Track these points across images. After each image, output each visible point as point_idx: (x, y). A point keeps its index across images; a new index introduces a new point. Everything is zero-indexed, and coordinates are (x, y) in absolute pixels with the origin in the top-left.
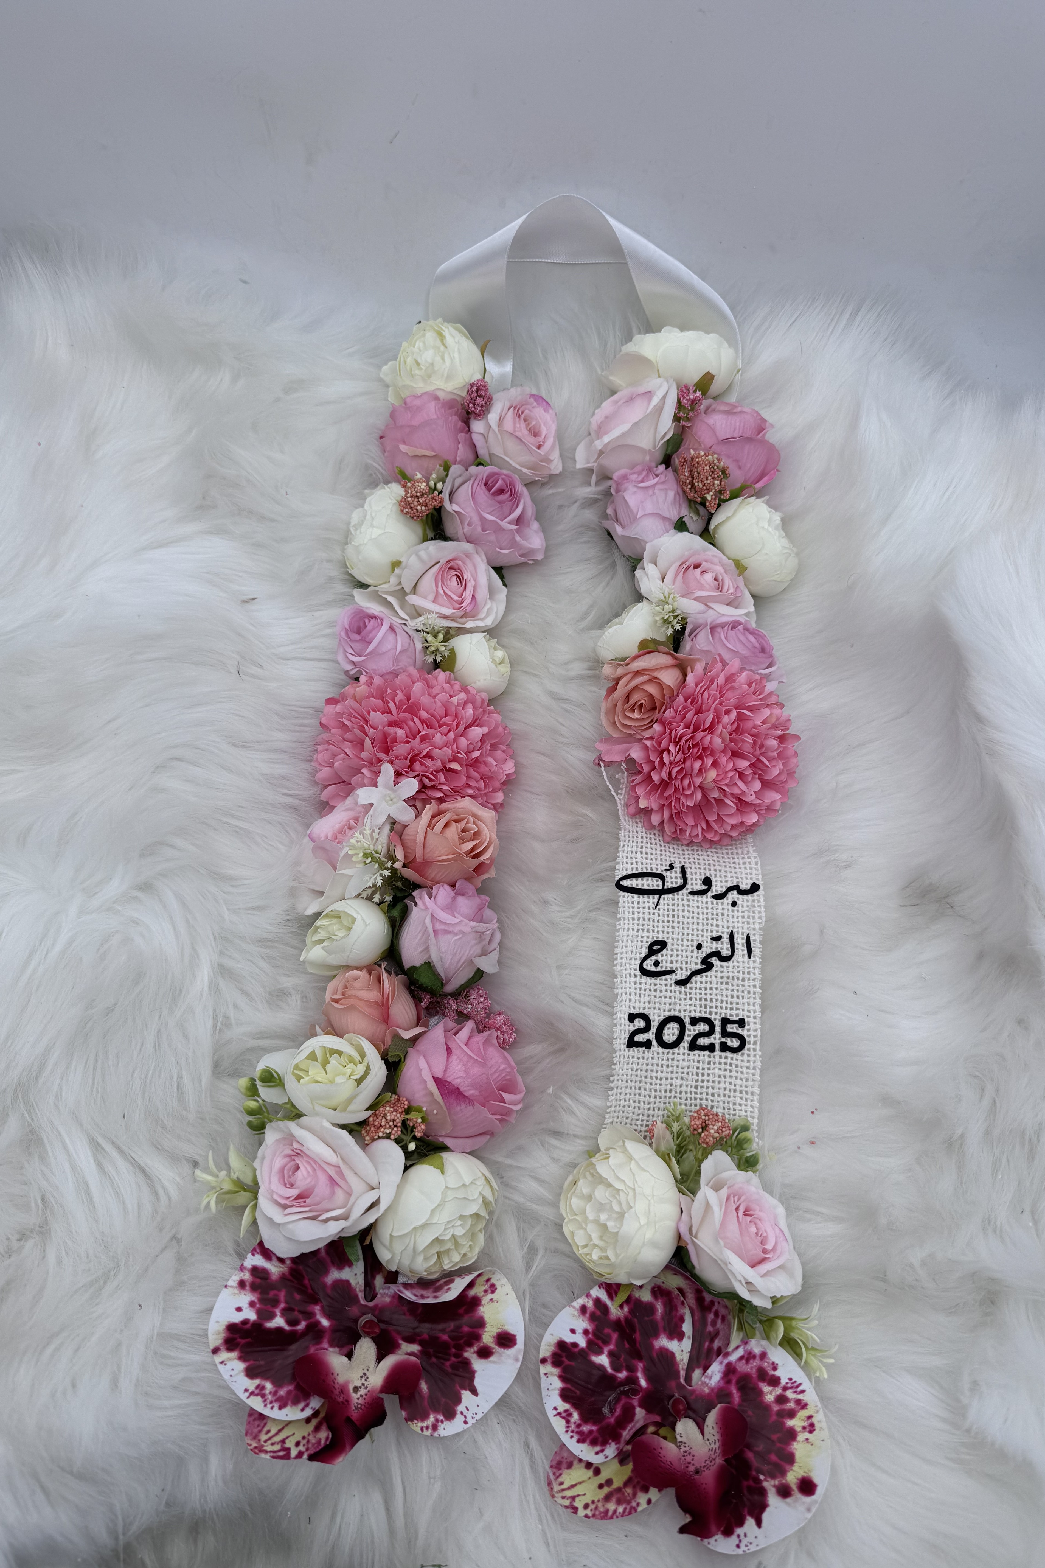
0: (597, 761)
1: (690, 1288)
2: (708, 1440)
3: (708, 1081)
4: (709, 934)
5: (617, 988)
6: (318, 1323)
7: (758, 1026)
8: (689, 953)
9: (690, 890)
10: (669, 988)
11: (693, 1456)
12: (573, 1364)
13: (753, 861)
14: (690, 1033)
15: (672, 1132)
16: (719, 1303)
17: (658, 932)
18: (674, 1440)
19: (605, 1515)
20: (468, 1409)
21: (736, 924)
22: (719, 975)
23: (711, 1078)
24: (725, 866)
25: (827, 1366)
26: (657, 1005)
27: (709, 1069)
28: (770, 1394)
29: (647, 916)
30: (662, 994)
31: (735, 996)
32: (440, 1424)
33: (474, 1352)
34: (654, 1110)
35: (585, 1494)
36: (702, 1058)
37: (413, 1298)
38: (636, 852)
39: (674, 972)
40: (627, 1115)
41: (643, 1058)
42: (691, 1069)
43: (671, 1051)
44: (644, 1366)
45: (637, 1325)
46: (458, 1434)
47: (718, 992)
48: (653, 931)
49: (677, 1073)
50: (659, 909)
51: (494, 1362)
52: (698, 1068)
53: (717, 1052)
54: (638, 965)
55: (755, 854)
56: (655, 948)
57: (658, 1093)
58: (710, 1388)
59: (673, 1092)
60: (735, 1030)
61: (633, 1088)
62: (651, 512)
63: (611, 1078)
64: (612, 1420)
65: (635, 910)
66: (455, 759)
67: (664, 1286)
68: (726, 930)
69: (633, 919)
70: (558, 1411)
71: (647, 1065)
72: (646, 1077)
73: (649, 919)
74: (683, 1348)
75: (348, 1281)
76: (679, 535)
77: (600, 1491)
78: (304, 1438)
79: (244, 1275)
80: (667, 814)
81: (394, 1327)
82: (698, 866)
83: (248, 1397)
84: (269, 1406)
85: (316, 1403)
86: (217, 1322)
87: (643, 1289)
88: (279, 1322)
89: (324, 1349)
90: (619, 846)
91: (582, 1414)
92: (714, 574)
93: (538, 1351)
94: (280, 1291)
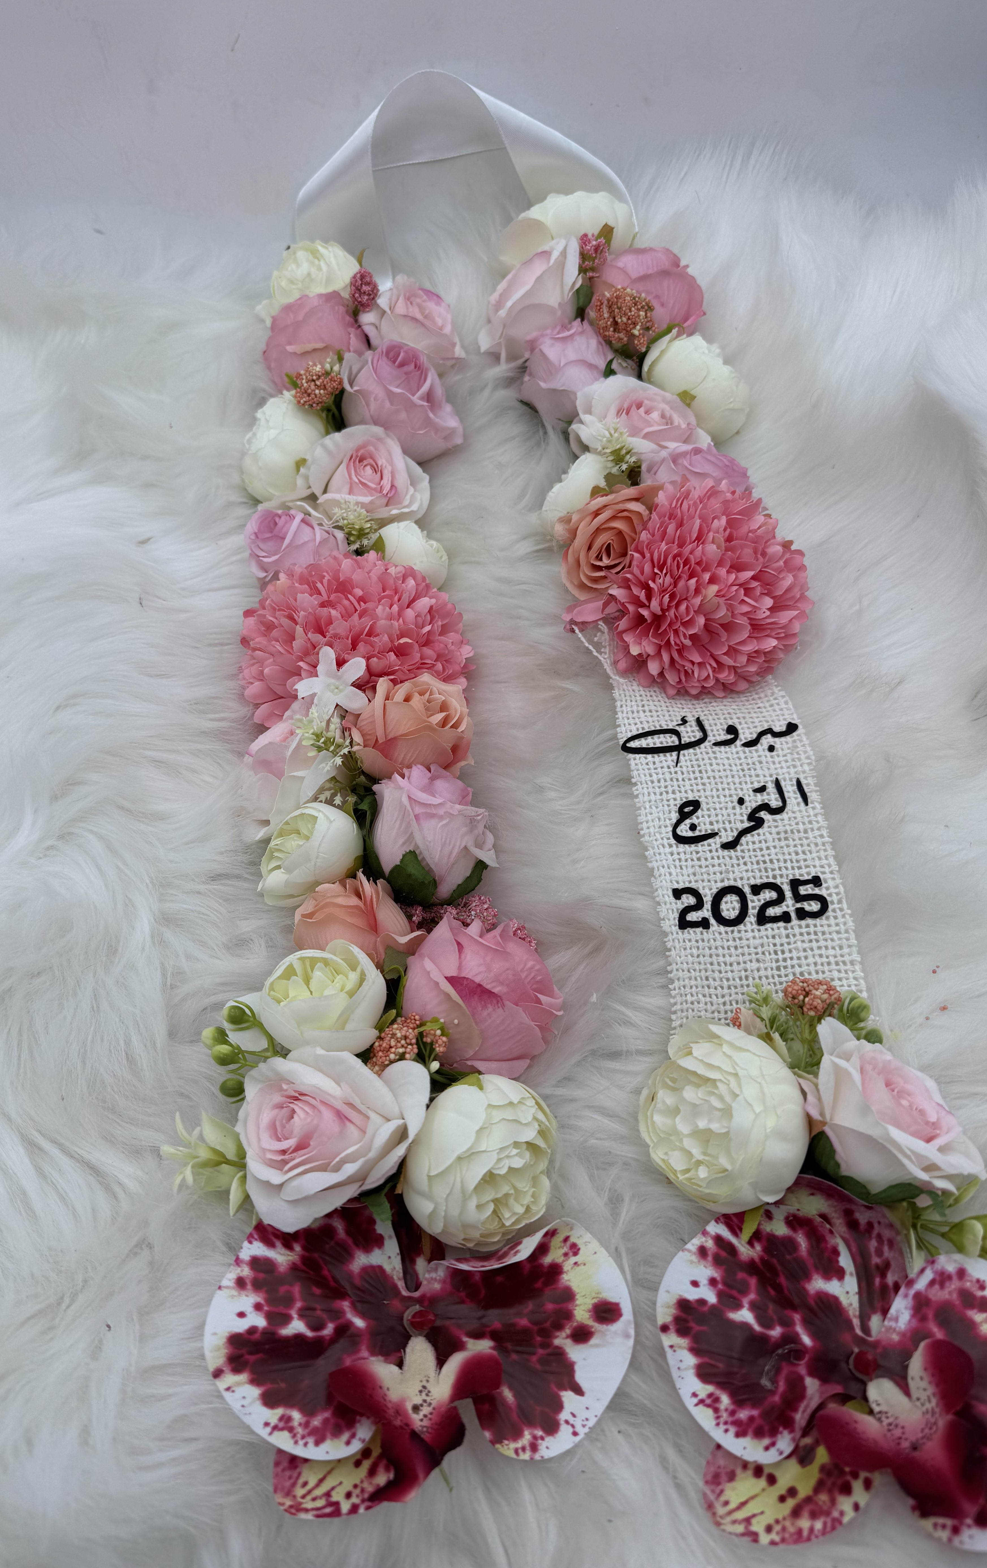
0: (568, 627)
1: (836, 1212)
2: (918, 1399)
3: (791, 959)
4: (749, 786)
5: (651, 862)
6: (349, 1325)
7: (838, 881)
8: (730, 811)
9: (713, 742)
10: (714, 854)
11: (903, 1427)
12: (705, 1328)
13: (783, 700)
14: (754, 904)
15: (762, 1020)
16: (879, 1223)
17: (686, 792)
18: (871, 1412)
19: (800, 1536)
20: (574, 1415)
21: (779, 771)
22: (774, 830)
23: (795, 954)
24: (750, 712)
26: (705, 876)
27: (789, 943)
29: (668, 776)
30: (708, 863)
31: (800, 852)
32: (540, 1441)
33: (568, 1337)
34: (731, 1005)
35: (763, 1513)
36: (776, 931)
38: (638, 712)
39: (716, 834)
40: (699, 1014)
41: (703, 941)
42: (766, 948)
43: (735, 928)
44: (804, 1320)
45: (779, 1268)
46: (568, 1453)
47: (777, 850)
48: (680, 792)
49: (750, 954)
50: (681, 767)
51: (597, 1346)
52: (775, 945)
53: (795, 921)
54: (671, 833)
55: (783, 693)
56: (686, 810)
57: (731, 982)
58: (899, 1333)
59: (751, 979)
60: (810, 892)
61: (699, 979)
62: (573, 360)
63: (669, 968)
64: (777, 1399)
65: (653, 771)
66: (402, 636)
67: (801, 1214)
68: (769, 779)
69: (652, 782)
70: (700, 1397)
71: (710, 948)
72: (712, 964)
73: (672, 780)
74: (848, 1289)
75: (380, 1268)
76: (612, 378)
77: (782, 1505)
78: (355, 1486)
79: (242, 1271)
80: (666, 657)
81: (453, 1321)
82: (716, 717)
83: (271, 1434)
84: (301, 1442)
85: (365, 1431)
86: (215, 1334)
87: (774, 1220)
88: (297, 1326)
89: (364, 1359)
90: (615, 707)
91: (733, 1395)
92: (660, 412)
93: (652, 1318)
94: (292, 1284)
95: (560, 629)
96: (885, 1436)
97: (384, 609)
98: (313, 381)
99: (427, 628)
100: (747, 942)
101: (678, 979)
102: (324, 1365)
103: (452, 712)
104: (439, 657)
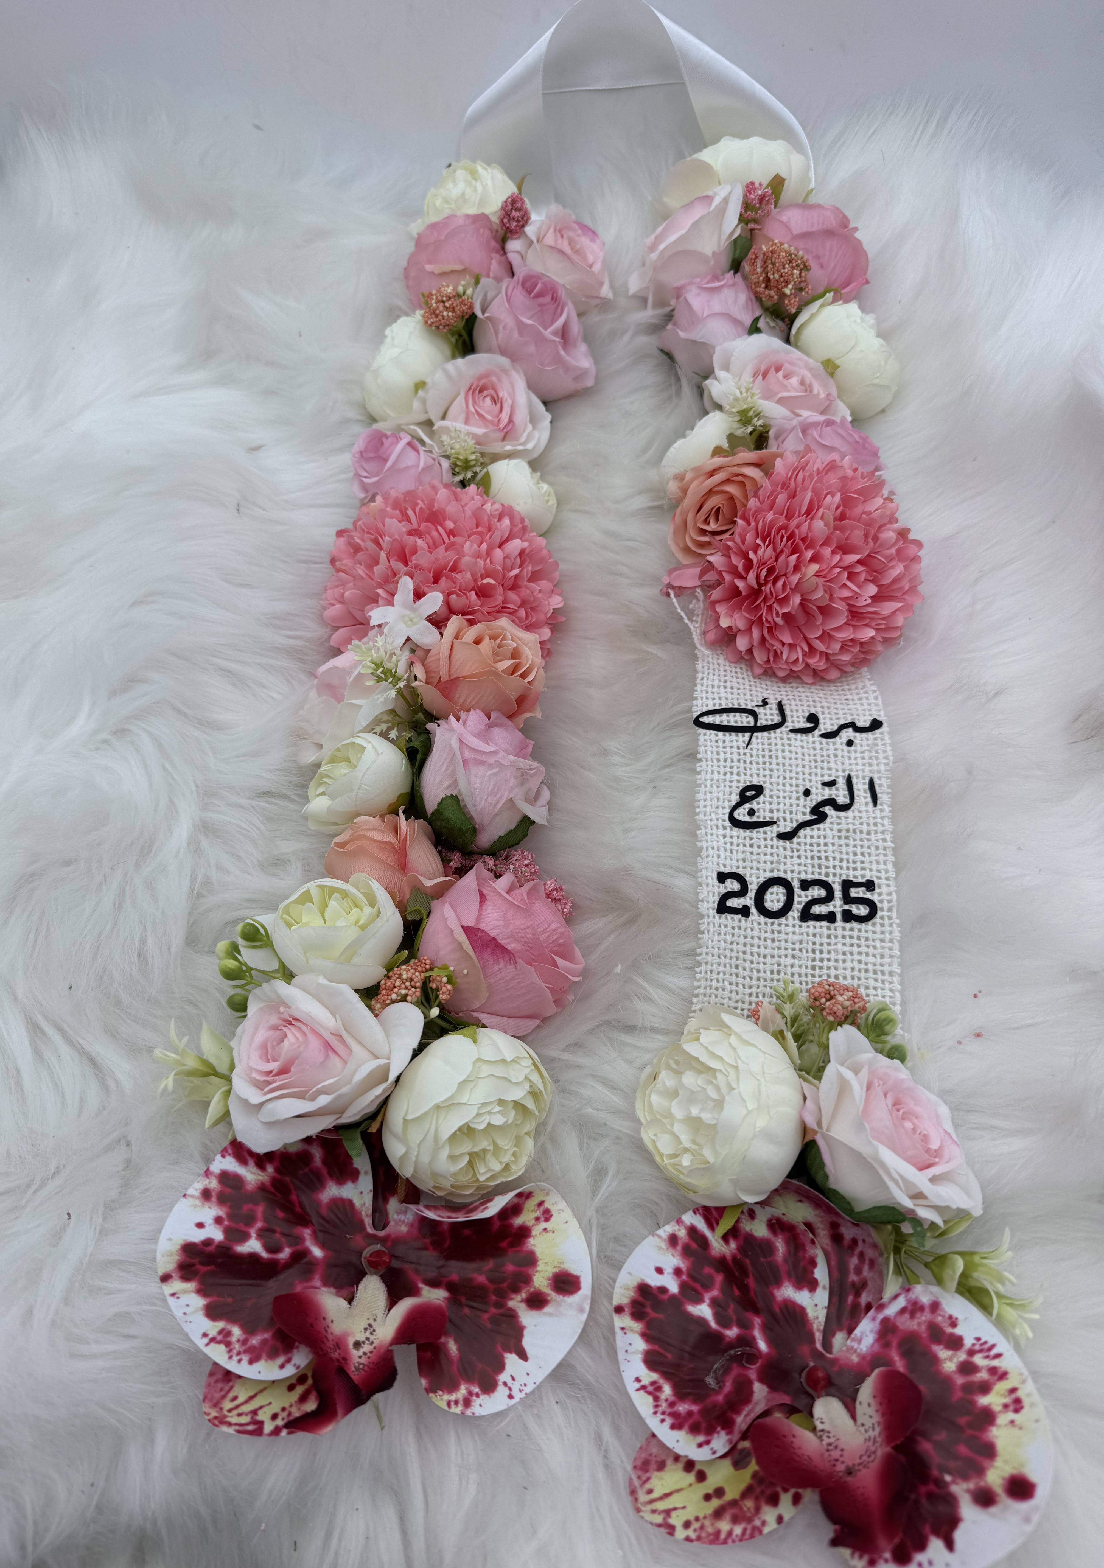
0: (665, 590)
1: (822, 1222)
2: (863, 1425)
3: (829, 960)
4: (819, 778)
5: (701, 841)
6: (306, 1253)
7: (892, 888)
8: (794, 801)
9: (790, 728)
10: (769, 842)
11: (842, 1450)
12: (660, 1316)
13: (872, 696)
14: (800, 899)
15: (784, 1017)
16: (864, 1241)
17: (751, 775)
18: (814, 1429)
19: (714, 1538)
20: (513, 1379)
21: (854, 767)
22: (835, 827)
23: (833, 956)
24: (836, 703)
25: (1029, 1322)
26: (755, 864)
27: (829, 944)
28: (948, 1361)
29: (736, 758)
30: (760, 851)
31: (859, 853)
32: (474, 1398)
33: (522, 1301)
34: (757, 997)
35: (683, 1508)
36: (818, 930)
37: (437, 1218)
38: (718, 687)
39: (775, 822)
40: (722, 1001)
41: (740, 928)
42: (804, 945)
43: (776, 921)
44: (764, 1324)
45: (750, 1269)
46: (500, 1413)
47: (835, 848)
48: (745, 774)
49: (786, 949)
50: (751, 749)
51: (550, 1314)
52: (814, 943)
53: (839, 923)
54: (727, 815)
55: (874, 688)
56: (748, 794)
57: (762, 974)
58: (859, 1355)
59: (782, 974)
60: (861, 895)
61: (728, 966)
62: (717, 311)
63: (698, 951)
64: (720, 1398)
65: (721, 749)
66: (487, 575)
67: (785, 1219)
68: (841, 774)
69: (718, 760)
70: (643, 1383)
71: (746, 937)
72: (744, 953)
73: (739, 761)
74: (816, 1302)
75: (350, 1202)
76: (755, 337)
77: (707, 1504)
78: (283, 1409)
79: (210, 1183)
80: (756, 633)
81: (413, 1266)
82: (799, 703)
83: (207, 1345)
84: (235, 1358)
85: (301, 1359)
86: (170, 1239)
87: (756, 1221)
88: (253, 1246)
89: (315, 1288)
90: (696, 679)
91: (675, 1387)
92: (800, 378)
93: (610, 1297)
94: (256, 1204)
95: (655, 591)
96: (823, 1455)
97: (472, 546)
98: (443, 302)
99: (516, 572)
100: (786, 937)
101: (707, 963)
102: (274, 1288)
103: (523, 660)
104: (523, 604)
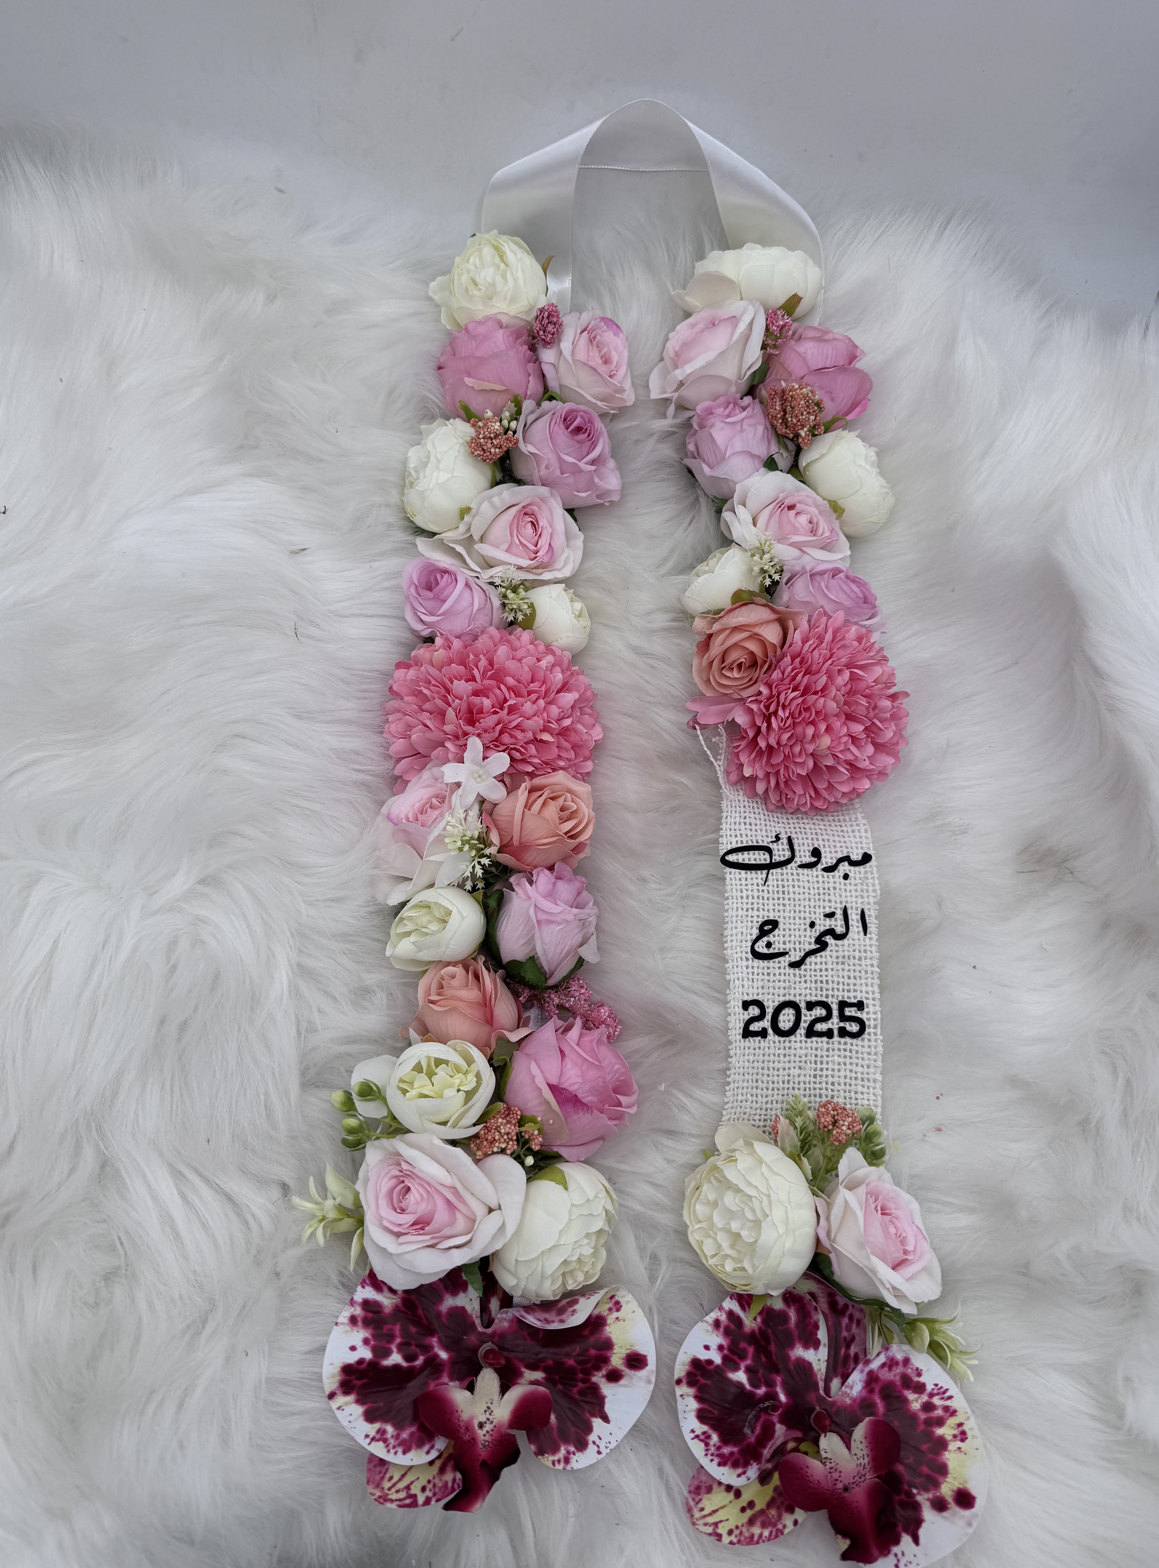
0: (691, 724)
1: (824, 1293)
2: (855, 1455)
3: (827, 1069)
4: (822, 910)
5: (729, 974)
6: (435, 1357)
7: (878, 1008)
8: (802, 933)
9: (799, 863)
10: (782, 971)
11: (840, 1472)
12: (708, 1382)
13: (863, 828)
14: (805, 1018)
15: (796, 1128)
16: (853, 1306)
17: (768, 910)
18: (820, 1459)
19: (751, 1540)
20: (600, 1438)
21: (849, 898)
22: (834, 954)
23: (830, 1066)
24: (833, 835)
25: (970, 1367)
26: (771, 990)
27: (828, 1056)
28: (916, 1402)
29: (756, 894)
30: (775, 978)
31: (851, 977)
32: (572, 1456)
33: (603, 1376)
34: (772, 1103)
35: (727, 1520)
36: (820, 1044)
37: (538, 1324)
38: (740, 824)
39: (787, 953)
41: (759, 1048)
42: (809, 1058)
43: (787, 1039)
44: (783, 1380)
45: (771, 1337)
46: (591, 1466)
47: (833, 973)
48: (764, 910)
49: (794, 1062)
50: (767, 886)
51: (624, 1386)
52: (816, 1056)
53: (836, 1038)
54: (749, 949)
55: (864, 821)
56: (766, 928)
57: (776, 1085)
58: (851, 1398)
59: (791, 1083)
60: (853, 1014)
61: (750, 1081)
62: (739, 449)
63: (728, 1073)
64: (753, 1439)
65: (744, 887)
66: (545, 729)
67: (795, 1292)
68: (839, 906)
69: (742, 897)
70: (696, 1434)
71: (764, 1055)
72: (762, 1068)
73: (758, 897)
74: (819, 1357)
75: (463, 1309)
76: (771, 474)
77: (742, 1515)
78: (429, 1482)
79: (355, 1310)
80: (772, 782)
82: (805, 836)
83: (370, 1444)
84: (392, 1451)
86: (332, 1364)
88: (395, 1358)
89: (444, 1384)
90: (721, 818)
91: (721, 1435)
92: (808, 517)
93: (670, 1372)
94: (394, 1324)
95: (680, 721)
96: (826, 1476)
98: (491, 438)
99: (567, 722)
100: (794, 1052)
101: (734, 1082)
102: (414, 1388)
103: (580, 818)
104: (573, 747)
